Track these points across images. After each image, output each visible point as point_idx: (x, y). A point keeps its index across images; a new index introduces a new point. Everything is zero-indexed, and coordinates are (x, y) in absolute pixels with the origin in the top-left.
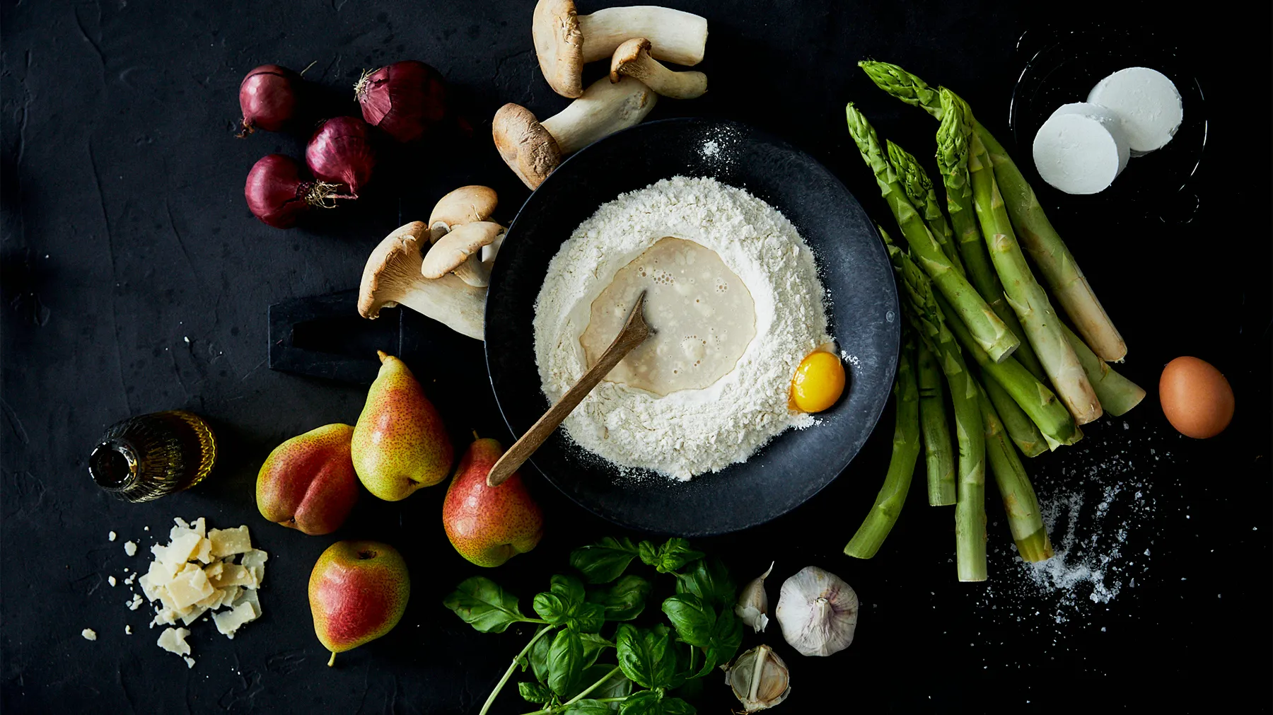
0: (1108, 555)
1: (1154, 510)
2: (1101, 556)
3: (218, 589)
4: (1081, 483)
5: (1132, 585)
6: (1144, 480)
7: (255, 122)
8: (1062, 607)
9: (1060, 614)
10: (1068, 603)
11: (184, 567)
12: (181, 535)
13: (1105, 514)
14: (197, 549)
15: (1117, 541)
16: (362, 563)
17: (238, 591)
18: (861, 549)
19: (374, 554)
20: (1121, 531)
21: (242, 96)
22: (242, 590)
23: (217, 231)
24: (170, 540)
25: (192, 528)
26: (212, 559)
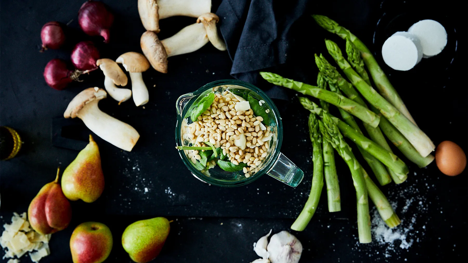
0: (407, 228)
1: (427, 209)
2: (405, 229)
3: (32, 243)
4: (396, 198)
5: (418, 241)
6: (423, 197)
7: (48, 46)
8: (388, 250)
9: (387, 253)
10: (391, 249)
11: (17, 233)
12: (16, 220)
13: (406, 211)
14: (23, 226)
15: (411, 222)
16: (93, 232)
17: (40, 244)
19: (98, 228)
20: (413, 218)
21: (41, 34)
22: (42, 244)
24: (11, 222)
25: (21, 217)
26: (29, 230)
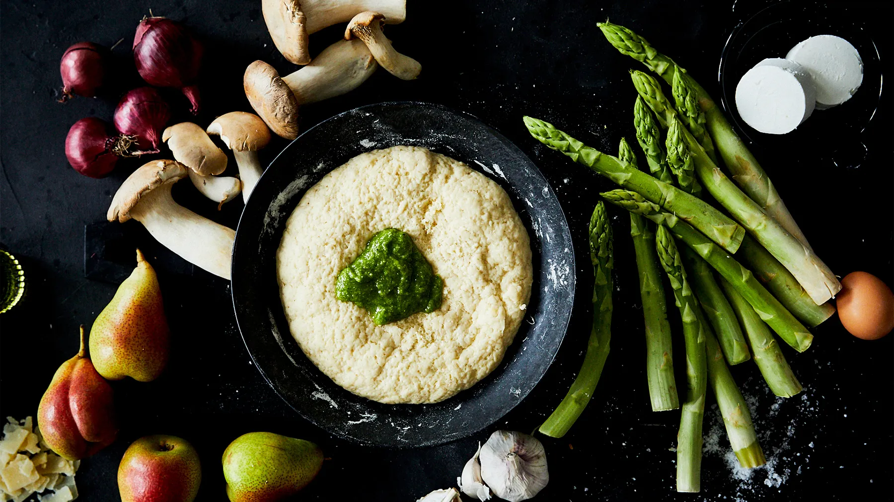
0: (779, 447)
1: (817, 410)
2: (774, 448)
3: (43, 475)
4: (757, 388)
5: (799, 471)
6: (809, 386)
7: (74, 89)
8: (740, 491)
9: (739, 496)
10: (746, 487)
11: (14, 457)
12: (12, 431)
13: (777, 413)
14: (25, 442)
15: (786, 436)
16: (162, 454)
17: (59, 478)
18: (554, 429)
19: (172, 447)
20: (790, 427)
21: (62, 68)
22: (62, 477)
23: (42, 179)
24: (4, 435)
25: (23, 424)
26: (38, 450)
